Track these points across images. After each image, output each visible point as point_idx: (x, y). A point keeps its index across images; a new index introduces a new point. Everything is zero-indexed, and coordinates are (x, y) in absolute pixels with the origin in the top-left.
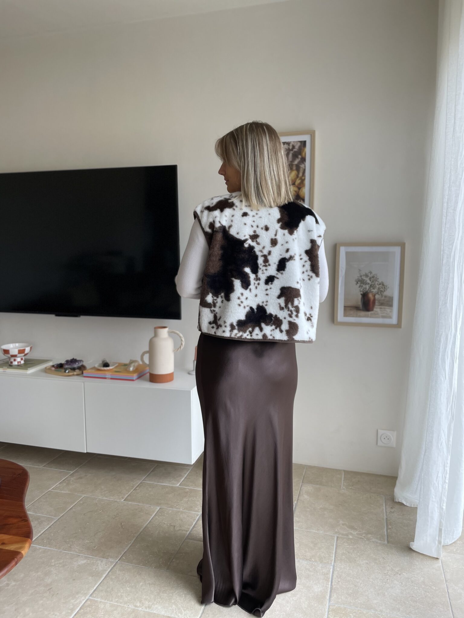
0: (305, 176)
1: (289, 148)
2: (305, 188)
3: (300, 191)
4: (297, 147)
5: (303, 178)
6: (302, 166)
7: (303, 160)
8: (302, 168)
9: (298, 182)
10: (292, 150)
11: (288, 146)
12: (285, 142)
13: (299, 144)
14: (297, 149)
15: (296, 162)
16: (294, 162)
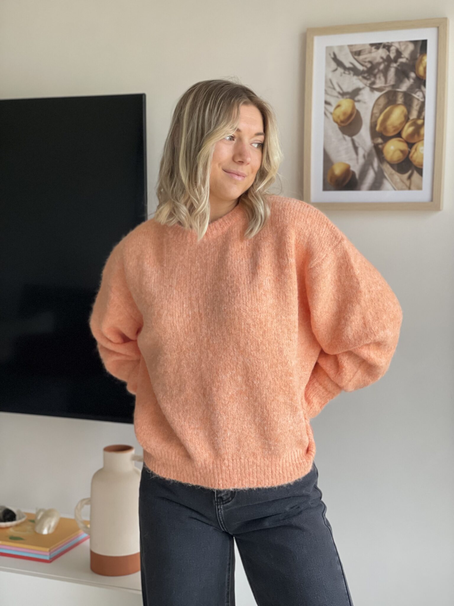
0: (424, 119)
1: (388, 56)
2: (423, 144)
3: (413, 150)
4: (406, 54)
5: (420, 122)
6: (418, 95)
7: (421, 81)
8: (418, 100)
9: (408, 130)
10: (395, 61)
11: (388, 53)
12: (380, 44)
13: (411, 47)
14: (407, 59)
15: (404, 87)
16: (398, 88)
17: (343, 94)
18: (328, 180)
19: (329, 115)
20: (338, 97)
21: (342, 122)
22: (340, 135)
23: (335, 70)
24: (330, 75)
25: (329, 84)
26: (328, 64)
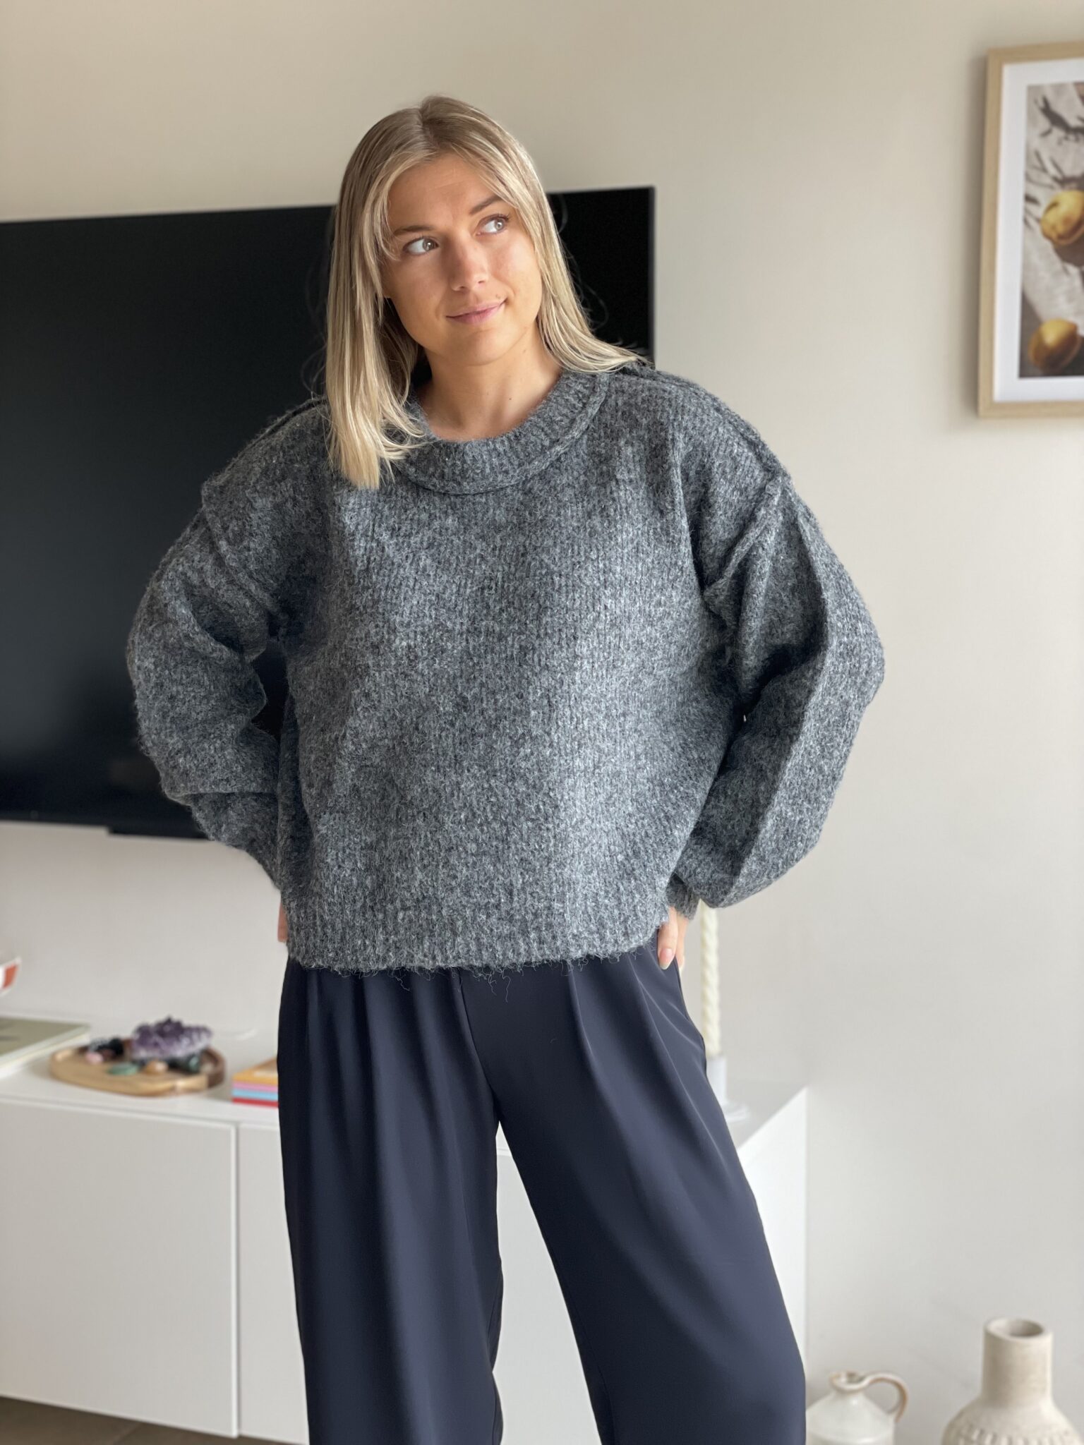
17: (1064, 182)
18: (1030, 354)
19: (1032, 222)
20: (1051, 187)
21: (1061, 237)
22: (1057, 264)
23: (1046, 134)
24: (1037, 143)
25: (1035, 162)
26: (1031, 120)
